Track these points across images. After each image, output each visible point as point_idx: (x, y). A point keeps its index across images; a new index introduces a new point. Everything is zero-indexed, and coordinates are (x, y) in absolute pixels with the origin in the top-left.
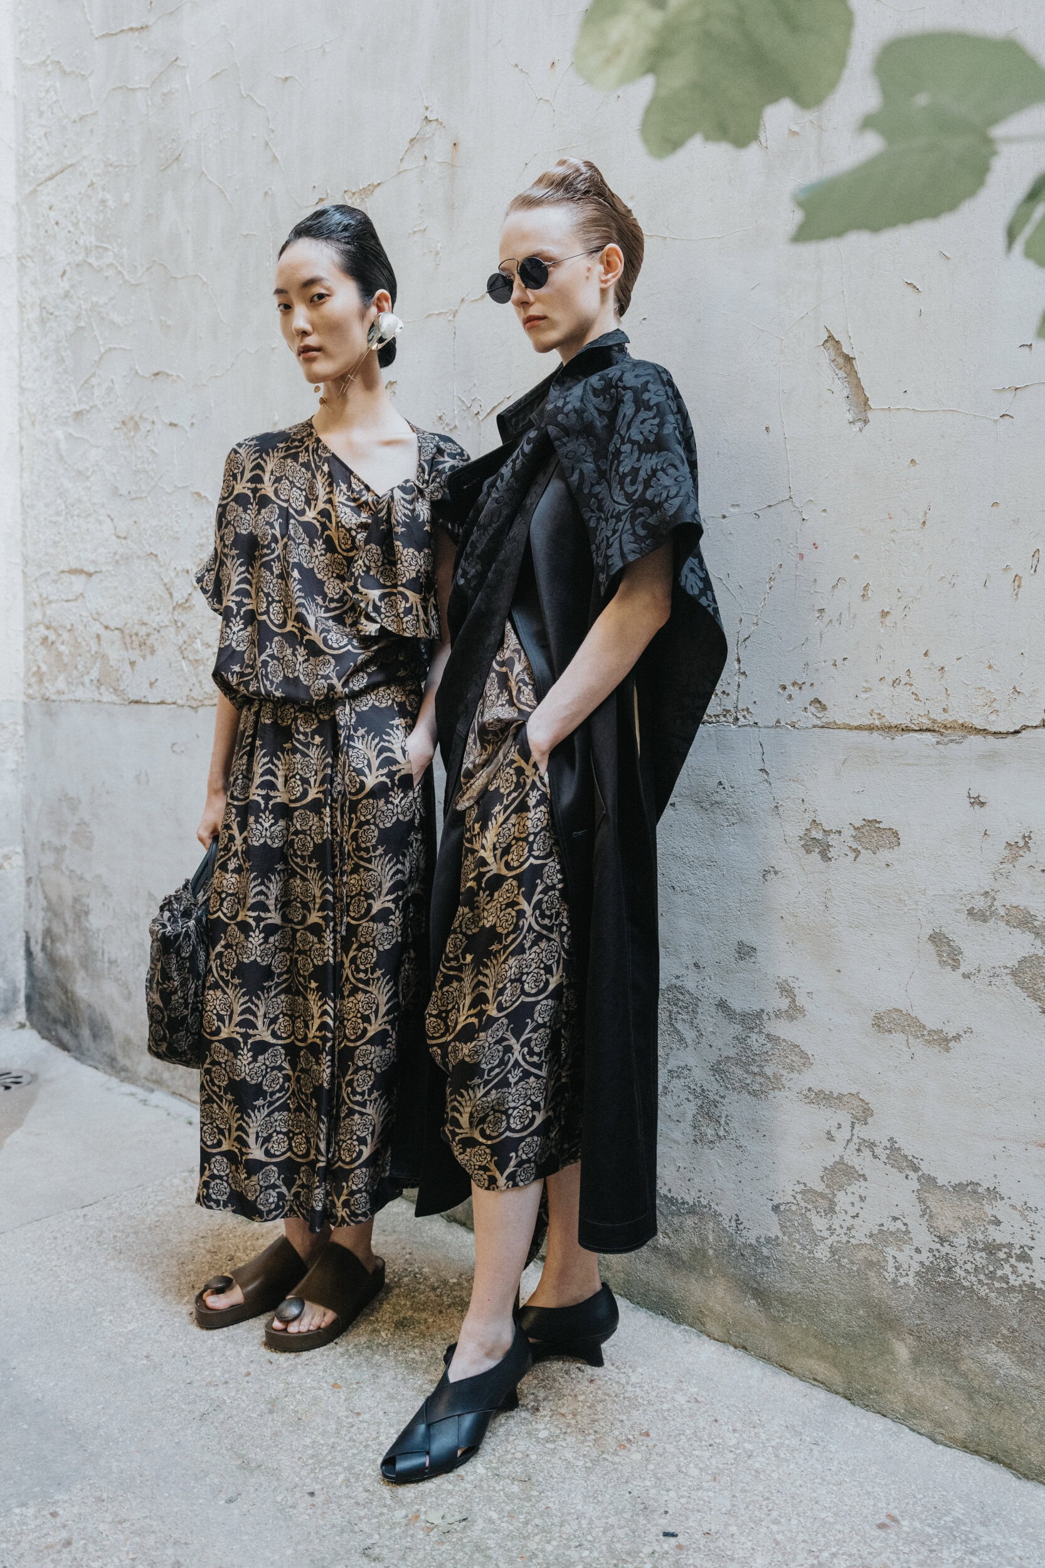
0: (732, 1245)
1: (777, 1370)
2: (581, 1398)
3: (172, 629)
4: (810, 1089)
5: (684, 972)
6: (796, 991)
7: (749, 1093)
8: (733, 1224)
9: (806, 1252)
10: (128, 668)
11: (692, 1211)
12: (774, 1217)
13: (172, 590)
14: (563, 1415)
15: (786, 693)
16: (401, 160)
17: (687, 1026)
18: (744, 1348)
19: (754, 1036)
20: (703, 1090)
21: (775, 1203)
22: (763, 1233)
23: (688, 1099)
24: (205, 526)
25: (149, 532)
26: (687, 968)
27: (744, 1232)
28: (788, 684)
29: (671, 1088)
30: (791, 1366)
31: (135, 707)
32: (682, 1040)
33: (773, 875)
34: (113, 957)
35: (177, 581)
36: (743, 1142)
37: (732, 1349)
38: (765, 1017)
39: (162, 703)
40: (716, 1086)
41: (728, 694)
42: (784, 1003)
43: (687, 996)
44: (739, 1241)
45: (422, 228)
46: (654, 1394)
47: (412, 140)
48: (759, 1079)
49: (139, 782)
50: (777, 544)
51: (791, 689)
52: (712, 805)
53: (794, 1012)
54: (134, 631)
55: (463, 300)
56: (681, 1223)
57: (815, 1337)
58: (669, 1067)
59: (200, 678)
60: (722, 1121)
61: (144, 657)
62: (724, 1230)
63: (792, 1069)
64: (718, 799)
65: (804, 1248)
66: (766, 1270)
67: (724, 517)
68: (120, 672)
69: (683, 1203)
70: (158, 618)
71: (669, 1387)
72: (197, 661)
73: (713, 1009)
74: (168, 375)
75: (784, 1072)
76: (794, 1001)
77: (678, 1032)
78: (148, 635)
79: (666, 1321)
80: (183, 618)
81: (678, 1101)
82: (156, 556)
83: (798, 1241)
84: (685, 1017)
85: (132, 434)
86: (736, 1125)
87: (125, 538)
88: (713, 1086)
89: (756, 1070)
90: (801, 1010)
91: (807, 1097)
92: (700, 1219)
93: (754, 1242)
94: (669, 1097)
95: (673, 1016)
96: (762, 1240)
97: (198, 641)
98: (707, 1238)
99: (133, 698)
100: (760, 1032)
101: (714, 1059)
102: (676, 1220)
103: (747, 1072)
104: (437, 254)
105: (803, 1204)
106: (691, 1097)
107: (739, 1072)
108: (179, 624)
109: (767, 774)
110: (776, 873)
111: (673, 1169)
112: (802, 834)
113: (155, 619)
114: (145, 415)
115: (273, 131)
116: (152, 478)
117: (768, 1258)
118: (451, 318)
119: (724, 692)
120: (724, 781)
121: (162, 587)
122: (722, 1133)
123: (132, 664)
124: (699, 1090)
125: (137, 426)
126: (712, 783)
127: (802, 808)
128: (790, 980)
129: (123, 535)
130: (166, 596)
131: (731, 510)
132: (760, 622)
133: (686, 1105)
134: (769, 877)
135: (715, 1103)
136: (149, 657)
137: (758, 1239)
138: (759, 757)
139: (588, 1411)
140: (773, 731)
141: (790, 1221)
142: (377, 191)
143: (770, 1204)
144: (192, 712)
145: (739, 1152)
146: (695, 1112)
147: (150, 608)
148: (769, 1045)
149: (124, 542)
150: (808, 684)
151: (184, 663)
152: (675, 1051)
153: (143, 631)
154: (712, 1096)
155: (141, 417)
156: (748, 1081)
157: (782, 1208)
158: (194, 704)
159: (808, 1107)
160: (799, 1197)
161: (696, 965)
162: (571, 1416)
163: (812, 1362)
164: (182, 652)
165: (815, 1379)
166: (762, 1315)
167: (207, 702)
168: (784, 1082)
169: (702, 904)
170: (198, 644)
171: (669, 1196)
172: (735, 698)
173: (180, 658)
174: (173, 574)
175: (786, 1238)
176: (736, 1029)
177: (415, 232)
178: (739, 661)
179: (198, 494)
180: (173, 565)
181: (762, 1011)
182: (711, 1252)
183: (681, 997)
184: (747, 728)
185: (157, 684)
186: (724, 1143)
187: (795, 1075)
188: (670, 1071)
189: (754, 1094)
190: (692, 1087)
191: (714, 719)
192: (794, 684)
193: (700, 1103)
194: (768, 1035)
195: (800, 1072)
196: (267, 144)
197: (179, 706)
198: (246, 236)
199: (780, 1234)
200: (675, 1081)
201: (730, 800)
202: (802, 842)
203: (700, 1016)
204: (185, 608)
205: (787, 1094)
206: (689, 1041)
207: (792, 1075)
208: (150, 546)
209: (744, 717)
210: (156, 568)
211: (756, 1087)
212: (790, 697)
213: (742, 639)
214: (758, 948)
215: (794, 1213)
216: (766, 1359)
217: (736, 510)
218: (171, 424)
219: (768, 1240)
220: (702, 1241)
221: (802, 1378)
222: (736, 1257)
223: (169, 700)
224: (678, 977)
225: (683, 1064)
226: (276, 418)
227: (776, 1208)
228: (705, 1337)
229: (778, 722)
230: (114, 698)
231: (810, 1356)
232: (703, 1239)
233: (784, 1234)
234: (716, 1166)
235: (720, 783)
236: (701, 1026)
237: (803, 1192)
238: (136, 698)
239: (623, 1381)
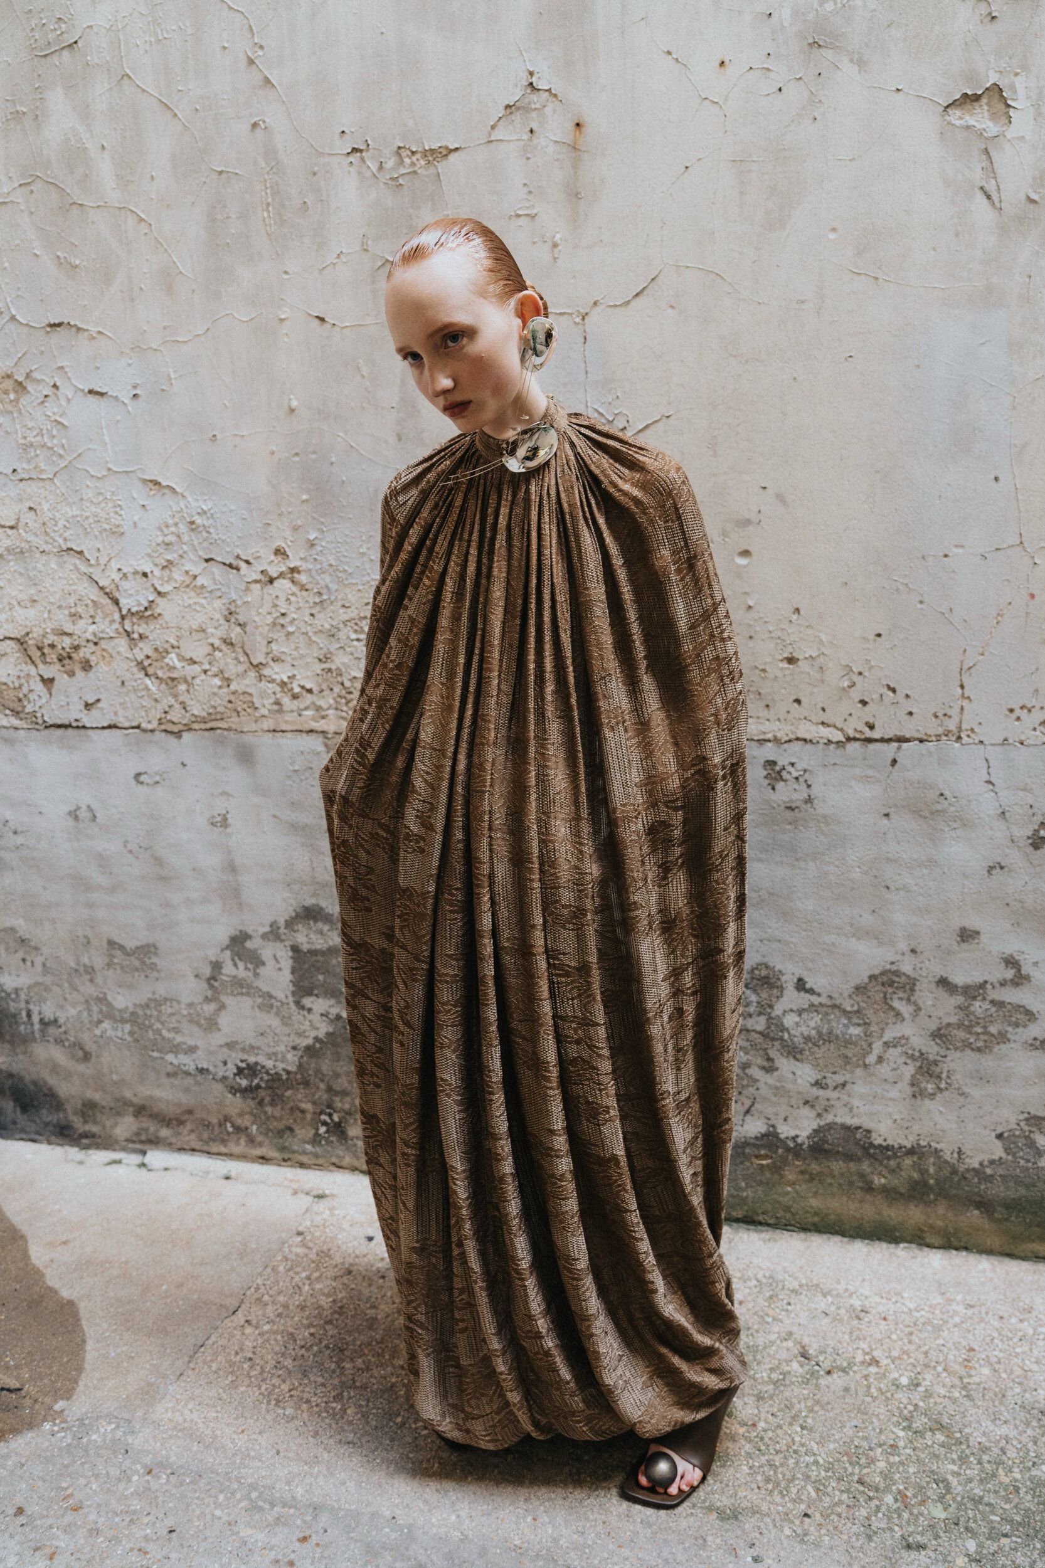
0: (954, 1172)
1: (1000, 1258)
2: (894, 1337)
3: (122, 644)
4: (1035, 1039)
5: (899, 957)
6: (1022, 963)
7: (973, 1050)
8: (956, 1155)
9: (1030, 1165)
10: (39, 687)
11: (911, 1152)
12: (999, 1143)
13: (117, 595)
14: (899, 1358)
15: (1014, 716)
16: (493, 127)
17: (904, 1002)
18: (966, 1249)
19: (977, 1004)
20: (922, 1054)
21: (999, 1131)
22: (986, 1158)
23: (906, 1063)
24: (170, 521)
25: (61, 523)
26: (903, 954)
27: (967, 1160)
28: (1016, 707)
29: (887, 1056)
30: (1015, 1252)
31: (59, 732)
32: (898, 1014)
33: (998, 870)
34: (49, 1015)
35: (125, 585)
36: (966, 1090)
37: (954, 1252)
38: (989, 986)
39: (110, 727)
40: (936, 1048)
41: (950, 717)
42: (1010, 974)
43: (904, 978)
44: (962, 1168)
45: (533, 212)
46: (937, 1312)
47: (508, 107)
48: (982, 1037)
49: (76, 818)
50: (1006, 583)
51: (1018, 712)
52: (932, 813)
53: (1020, 979)
54: (47, 642)
55: (595, 303)
56: (899, 1164)
57: (1038, 1226)
58: (885, 1039)
59: (181, 699)
60: (944, 1075)
61: (71, 674)
62: (946, 1162)
63: (1017, 1025)
64: (939, 807)
65: (1028, 1161)
66: (989, 1185)
67: (946, 556)
68: (25, 690)
69: (900, 1148)
70: (92, 628)
71: (941, 1301)
72: (173, 679)
73: (933, 986)
74: (79, 329)
75: (1010, 1029)
76: (1019, 970)
77: (892, 1008)
78: (76, 648)
79: (884, 1245)
80: (142, 628)
81: (895, 1066)
82: (81, 553)
83: (1022, 1158)
84: (901, 995)
85: (12, 396)
86: (958, 1077)
87: (12, 528)
88: (932, 1049)
89: (979, 1030)
90: (1027, 978)
91: (1031, 1045)
92: (920, 1158)
93: (977, 1166)
94: (885, 1064)
95: (888, 996)
96: (986, 1163)
97: (173, 655)
98: (927, 1171)
99: (51, 722)
100: (984, 999)
101: (933, 1026)
102: (892, 1163)
103: (970, 1033)
104: (555, 245)
105: (1026, 1128)
106: (909, 1061)
107: (961, 1034)
108: (136, 636)
109: (993, 785)
110: (1002, 868)
111: (890, 1122)
112: (1030, 833)
113: (85, 629)
114: (37, 375)
115: (261, 47)
116: (60, 456)
117: (992, 1176)
118: (578, 320)
119: (945, 715)
120: (947, 793)
121: (96, 590)
122: (943, 1085)
123: (48, 682)
124: (917, 1054)
125: (20, 386)
126: (933, 795)
127: (1030, 812)
128: (1015, 955)
129: (12, 523)
130: (105, 601)
131: (956, 550)
132: (986, 653)
133: (904, 1068)
134: (994, 872)
135: (936, 1063)
136: (80, 674)
137: (981, 1164)
138: (984, 771)
139: (912, 1347)
140: (999, 748)
141: (1014, 1143)
142: (453, 157)
143: (993, 1134)
144: (172, 740)
145: (962, 1099)
146: (913, 1072)
147: (75, 616)
148: (994, 1009)
149: (10, 532)
150: (1038, 707)
151: (148, 681)
152: (891, 1026)
153: (67, 642)
154: (931, 1057)
155: (28, 376)
156: (972, 1040)
157: (1006, 1135)
158: (175, 729)
159: (1034, 1053)
160: (1022, 1124)
161: (913, 951)
162: (905, 1357)
163: (1034, 1245)
164: (144, 669)
165: (1037, 1257)
166: (986, 1221)
167: (196, 726)
168: (1009, 1036)
169: (921, 899)
170: (173, 659)
171: (885, 1144)
172: (958, 720)
173: (141, 675)
174: (116, 577)
175: (1010, 1158)
176: (959, 999)
177: (519, 216)
178: (962, 687)
179: (156, 483)
180: (115, 565)
181: (986, 982)
182: (932, 1182)
183: (897, 979)
184: (973, 746)
185: (100, 705)
186: (946, 1094)
187: (1020, 1030)
188: (885, 1043)
189: (979, 1050)
190: (910, 1052)
191: (934, 738)
192: (1022, 708)
193: (918, 1064)
194: (992, 1002)
195: (1025, 1026)
196: (251, 62)
197: (145, 731)
198: (221, 173)
199: (1004, 1155)
200: (891, 1050)
201: (952, 809)
202: (1030, 841)
203: (917, 994)
204: (142, 617)
205: (1012, 1045)
206: (906, 1015)
207: (1017, 1030)
208: (65, 540)
209: (968, 736)
210: (83, 568)
211: (980, 1044)
212: (1018, 719)
213: (965, 667)
214: (982, 931)
215: (1019, 1137)
216: (990, 1252)
217: (960, 551)
218: (91, 392)
219: (992, 1162)
220: (922, 1174)
221: (1024, 1258)
222: (959, 1181)
223: (127, 725)
224: (892, 963)
225: (899, 1035)
226: (294, 404)
227: (1000, 1136)
228: (926, 1249)
229: (1006, 740)
230: (16, 722)
231: (1033, 1241)
232: (923, 1172)
233: (1008, 1154)
234: (937, 1113)
235: (942, 795)
236: (920, 1002)
237: (1026, 1120)
238: (59, 722)
239: (906, 1310)
